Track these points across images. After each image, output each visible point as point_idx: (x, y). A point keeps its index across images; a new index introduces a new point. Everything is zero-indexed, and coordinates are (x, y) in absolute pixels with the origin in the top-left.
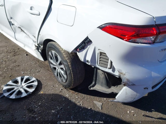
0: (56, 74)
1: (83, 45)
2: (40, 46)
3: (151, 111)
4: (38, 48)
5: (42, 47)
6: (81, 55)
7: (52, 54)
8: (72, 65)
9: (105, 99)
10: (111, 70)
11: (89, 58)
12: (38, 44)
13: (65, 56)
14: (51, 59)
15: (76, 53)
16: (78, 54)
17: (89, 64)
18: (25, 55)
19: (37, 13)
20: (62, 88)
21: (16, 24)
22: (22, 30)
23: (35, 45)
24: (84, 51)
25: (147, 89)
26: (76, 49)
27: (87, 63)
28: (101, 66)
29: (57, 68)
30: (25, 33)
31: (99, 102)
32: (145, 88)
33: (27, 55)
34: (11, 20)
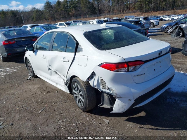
0: (77, 101)
1: (92, 76)
2: (67, 82)
4: (66, 84)
5: (69, 82)
6: (91, 82)
7: (75, 86)
8: (87, 90)
9: (112, 118)
10: (109, 90)
12: (66, 81)
13: (82, 85)
14: (75, 90)
15: (89, 82)
16: (90, 82)
17: (96, 88)
18: (56, 92)
19: (67, 61)
20: (82, 112)
21: (53, 69)
22: (56, 73)
23: (64, 82)
25: (131, 100)
26: (88, 79)
27: (95, 87)
28: (103, 89)
29: (78, 96)
30: (59, 75)
31: (108, 119)
32: (129, 100)
33: (57, 92)
34: (50, 67)
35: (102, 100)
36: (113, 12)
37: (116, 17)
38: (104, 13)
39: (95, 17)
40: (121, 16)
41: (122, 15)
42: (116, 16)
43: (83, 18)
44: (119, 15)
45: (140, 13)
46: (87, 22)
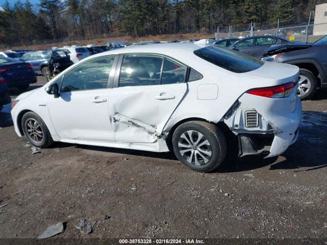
0: (189, 160)
2: (163, 134)
3: (298, 168)
6: (229, 122)
7: (187, 136)
10: (259, 127)
11: (237, 122)
15: (224, 121)
16: (226, 121)
17: (238, 128)
18: (125, 159)
19: (172, 97)
21: (124, 119)
22: (133, 123)
24: (232, 117)
26: (224, 117)
27: (235, 128)
28: (249, 127)
29: (193, 151)
30: (138, 126)
31: (250, 173)
32: (290, 134)
33: (127, 159)
34: (116, 116)
35: (240, 147)
36: (83, 35)
37: (90, 44)
38: (67, 36)
39: (49, 43)
40: (100, 42)
41: (100, 40)
42: (91, 41)
43: (24, 46)
44: (95, 41)
45: (130, 37)
46: (60, 50)
